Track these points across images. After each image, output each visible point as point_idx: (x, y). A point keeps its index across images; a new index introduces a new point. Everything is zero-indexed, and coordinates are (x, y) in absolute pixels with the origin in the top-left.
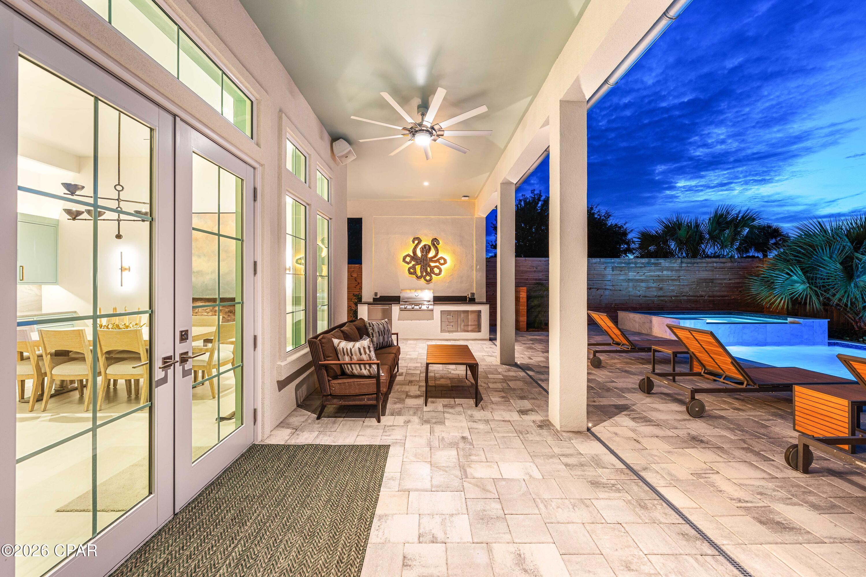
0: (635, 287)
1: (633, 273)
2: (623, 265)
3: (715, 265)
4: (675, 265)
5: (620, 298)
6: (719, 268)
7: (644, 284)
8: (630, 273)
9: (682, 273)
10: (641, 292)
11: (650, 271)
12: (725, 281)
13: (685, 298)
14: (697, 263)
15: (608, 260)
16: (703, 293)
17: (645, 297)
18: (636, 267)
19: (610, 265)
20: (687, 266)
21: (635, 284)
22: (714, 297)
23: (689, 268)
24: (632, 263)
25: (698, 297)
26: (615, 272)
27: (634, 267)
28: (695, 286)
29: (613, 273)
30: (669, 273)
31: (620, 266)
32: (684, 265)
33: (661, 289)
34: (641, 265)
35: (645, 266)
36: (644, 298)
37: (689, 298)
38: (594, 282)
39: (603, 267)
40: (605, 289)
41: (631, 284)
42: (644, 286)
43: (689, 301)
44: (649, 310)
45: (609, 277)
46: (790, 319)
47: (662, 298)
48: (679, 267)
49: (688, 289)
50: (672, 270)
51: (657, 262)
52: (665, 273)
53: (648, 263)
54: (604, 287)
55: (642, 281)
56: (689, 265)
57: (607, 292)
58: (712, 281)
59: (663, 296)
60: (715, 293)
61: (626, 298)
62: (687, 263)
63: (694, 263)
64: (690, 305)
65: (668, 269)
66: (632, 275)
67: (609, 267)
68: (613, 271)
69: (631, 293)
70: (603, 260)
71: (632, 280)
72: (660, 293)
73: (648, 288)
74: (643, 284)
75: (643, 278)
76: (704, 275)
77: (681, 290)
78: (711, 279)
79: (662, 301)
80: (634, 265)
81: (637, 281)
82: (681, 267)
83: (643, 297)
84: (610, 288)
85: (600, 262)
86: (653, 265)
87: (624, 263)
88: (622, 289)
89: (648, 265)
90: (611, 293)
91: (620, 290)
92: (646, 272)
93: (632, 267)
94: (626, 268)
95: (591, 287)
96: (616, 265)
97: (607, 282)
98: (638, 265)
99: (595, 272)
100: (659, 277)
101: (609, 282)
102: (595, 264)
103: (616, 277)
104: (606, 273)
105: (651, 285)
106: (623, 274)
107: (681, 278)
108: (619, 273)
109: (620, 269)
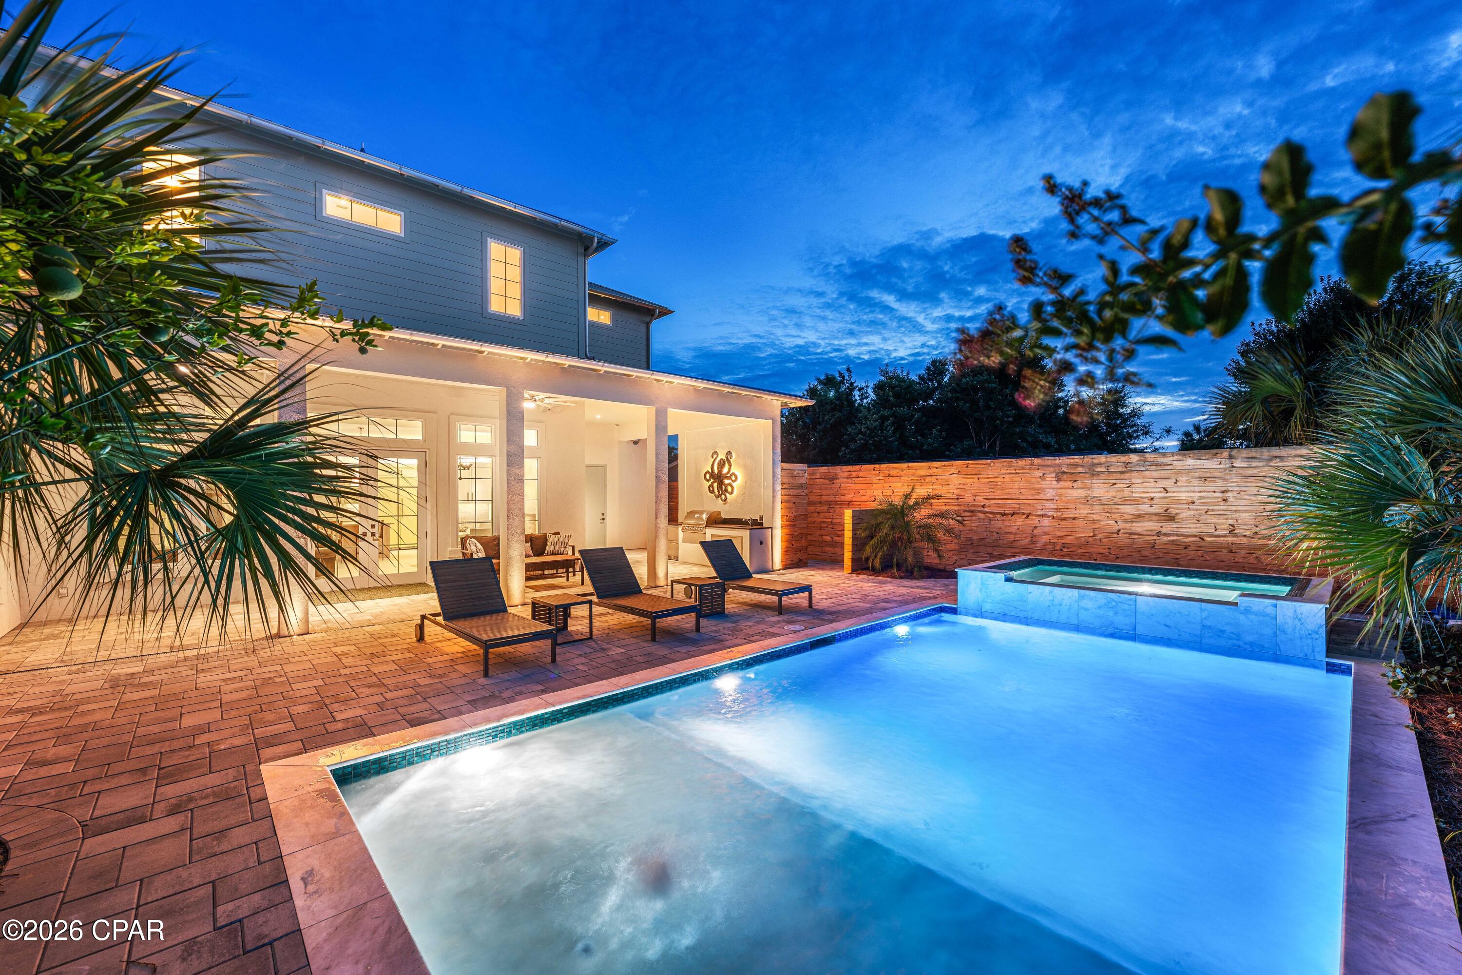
0: (1106, 513)
1: (1102, 486)
2: (1080, 469)
4: (1212, 465)
5: (1072, 534)
8: (1095, 486)
9: (1233, 482)
10: (1119, 523)
11: (1144, 480)
13: (1243, 541)
15: (1049, 460)
17: (1132, 534)
18: (1109, 472)
19: (1052, 469)
20: (1250, 467)
21: (1106, 507)
23: (1255, 472)
24: (1100, 464)
26: (1062, 484)
27: (1103, 473)
29: (1059, 486)
30: (1196, 483)
31: (1073, 470)
32: (1239, 464)
33: (1172, 518)
35: (1130, 471)
37: (1254, 541)
38: (1021, 502)
39: (1037, 474)
40: (1043, 516)
41: (1097, 507)
42: (1129, 511)
43: (1254, 548)
44: (1140, 561)
45: (1051, 493)
47: (1171, 538)
48: (1226, 469)
49: (1249, 521)
50: (1204, 478)
51: (1161, 459)
52: (1182, 482)
53: (1138, 464)
54: (1041, 513)
55: (1124, 501)
56: (1254, 463)
57: (1046, 522)
59: (1178, 535)
61: (1086, 534)
62: (1249, 459)
65: (1190, 474)
66: (1098, 489)
67: (1050, 473)
68: (1058, 481)
69: (1096, 526)
70: (1036, 461)
71: (1099, 499)
72: (1170, 527)
73: (1139, 516)
74: (1129, 509)
75: (1126, 492)
77: (1231, 522)
79: (1176, 544)
80: (1103, 470)
81: (1111, 500)
82: (1232, 468)
84: (1053, 513)
85: (1031, 465)
86: (1153, 468)
87: (1081, 466)
88: (1077, 516)
89: (1138, 468)
90: (1055, 523)
91: (1074, 519)
92: (1135, 481)
93: (1098, 474)
94: (1087, 475)
95: (1016, 511)
96: (1064, 469)
97: (1047, 502)
98: (1112, 469)
99: (1023, 484)
100: (1167, 491)
101: (1051, 502)
102: (1023, 468)
103: (1064, 492)
104: (1044, 486)
105: (1145, 509)
106: (1080, 486)
107: (1230, 494)
108: (1069, 484)
109: (1073, 477)
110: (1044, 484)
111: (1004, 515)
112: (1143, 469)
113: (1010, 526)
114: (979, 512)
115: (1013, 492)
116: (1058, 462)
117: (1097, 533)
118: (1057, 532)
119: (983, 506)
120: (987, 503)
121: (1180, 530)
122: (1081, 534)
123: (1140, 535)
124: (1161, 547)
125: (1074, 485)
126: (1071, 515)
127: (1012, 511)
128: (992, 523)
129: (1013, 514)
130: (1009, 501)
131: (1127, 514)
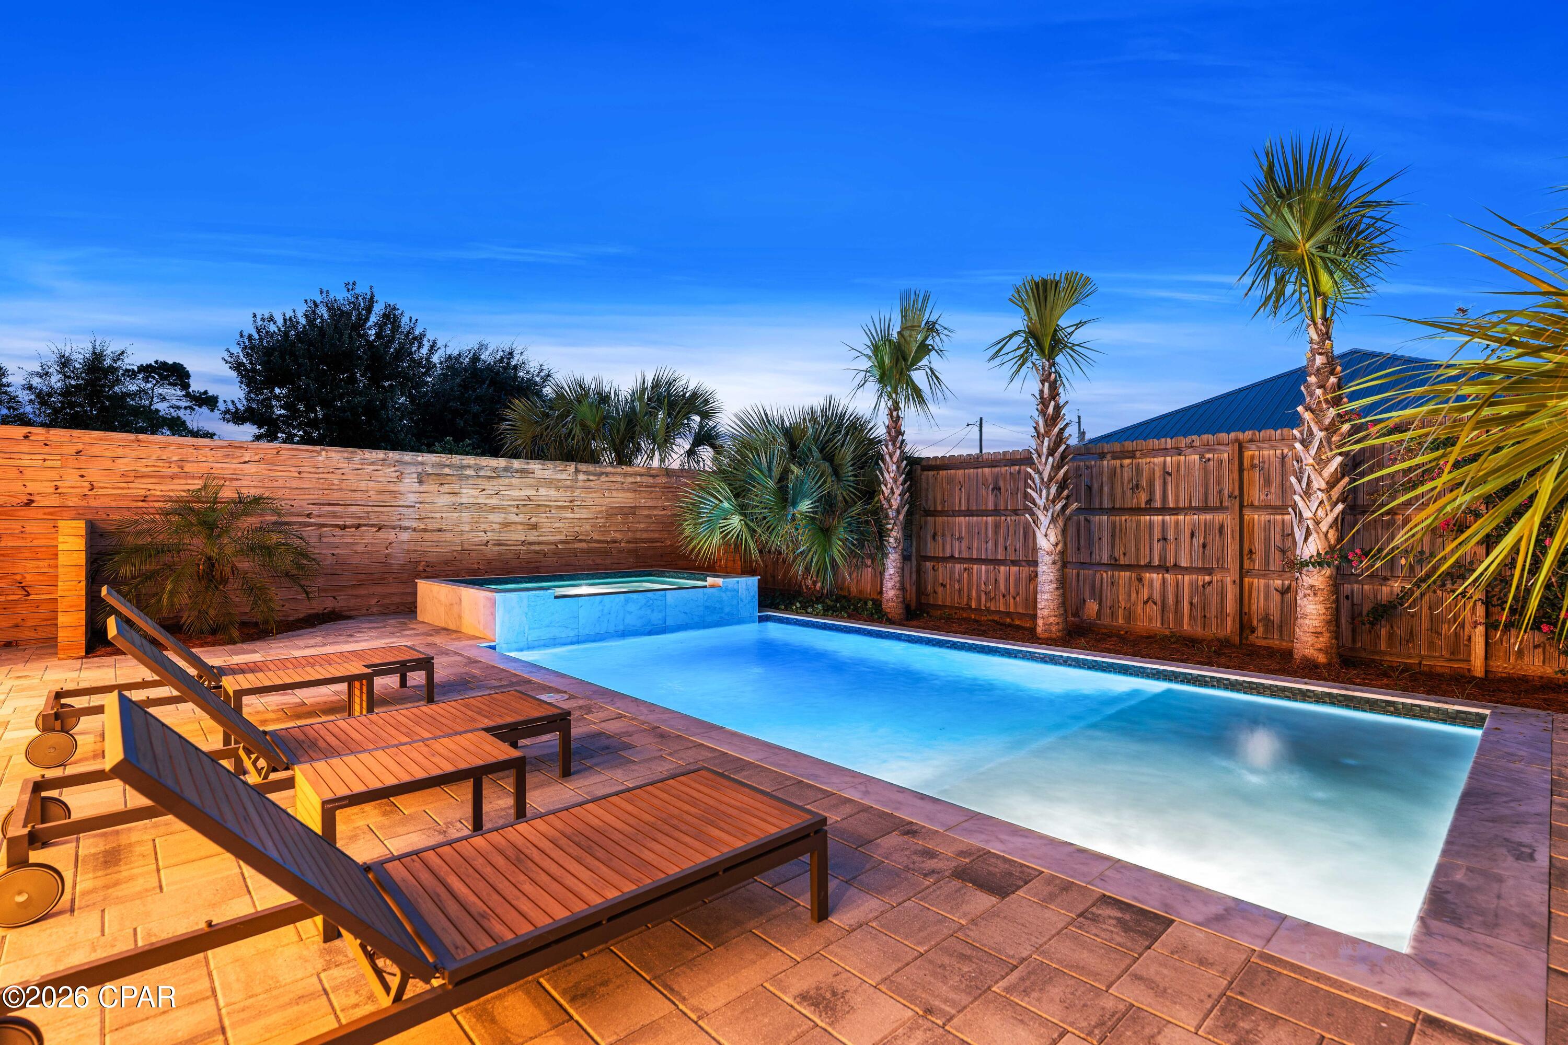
0: (476, 523)
1: (471, 491)
2: (447, 471)
3: (639, 479)
4: (564, 476)
5: (438, 549)
6: (646, 487)
7: (496, 515)
8: (464, 491)
9: (578, 493)
10: (489, 534)
11: (511, 487)
12: (655, 512)
13: (584, 545)
14: (607, 474)
15: (409, 456)
16: (618, 536)
17: (500, 545)
18: (479, 476)
19: (413, 468)
20: (588, 480)
21: (475, 515)
22: (636, 543)
23: (591, 484)
24: (469, 466)
25: (608, 543)
26: (424, 488)
27: (472, 476)
28: (602, 521)
29: (422, 489)
30: (552, 492)
31: (438, 471)
32: (581, 477)
33: (534, 527)
34: (489, 474)
35: (499, 476)
36: (497, 548)
37: (591, 545)
38: (370, 509)
39: (393, 472)
40: (401, 528)
41: (466, 517)
42: (498, 520)
43: (591, 551)
44: (508, 573)
45: (412, 498)
46: (710, 580)
47: (536, 547)
48: (573, 481)
49: (588, 528)
50: (558, 488)
51: (525, 467)
52: (542, 491)
53: (506, 469)
54: (398, 523)
55: (493, 509)
56: (591, 478)
57: (405, 536)
58: (633, 510)
59: (539, 543)
60: (638, 535)
61: (453, 549)
62: (588, 473)
63: (601, 474)
64: (593, 560)
65: (548, 483)
66: (467, 495)
67: (410, 473)
68: (421, 483)
69: (465, 537)
70: (393, 455)
71: (468, 506)
72: (533, 536)
73: (506, 525)
74: (496, 517)
75: (494, 501)
76: (620, 498)
77: (576, 529)
78: (632, 508)
79: (536, 552)
80: (473, 473)
81: (480, 508)
82: (576, 480)
83: (494, 545)
84: (414, 524)
85: (385, 459)
86: (517, 475)
87: (449, 466)
88: (444, 527)
89: (505, 474)
90: (416, 536)
91: (440, 530)
92: (501, 488)
93: (468, 477)
94: (454, 478)
95: (362, 522)
96: (429, 469)
97: (405, 510)
98: (482, 473)
99: (372, 485)
100: (530, 500)
101: (411, 510)
102: (372, 463)
103: (429, 498)
104: (402, 489)
105: (513, 518)
106: (446, 491)
107: (576, 503)
108: (435, 488)
109: (441, 479)
110: (402, 487)
111: (344, 527)
112: (509, 474)
113: (353, 544)
114: (300, 524)
115: (358, 495)
116: (420, 459)
117: (466, 546)
118: (419, 548)
119: (309, 516)
120: (315, 510)
121: (541, 538)
122: (448, 549)
123: (507, 545)
124: (525, 557)
125: (440, 489)
126: (437, 526)
127: (356, 521)
128: (324, 540)
129: (358, 526)
130: (353, 509)
131: (496, 523)
